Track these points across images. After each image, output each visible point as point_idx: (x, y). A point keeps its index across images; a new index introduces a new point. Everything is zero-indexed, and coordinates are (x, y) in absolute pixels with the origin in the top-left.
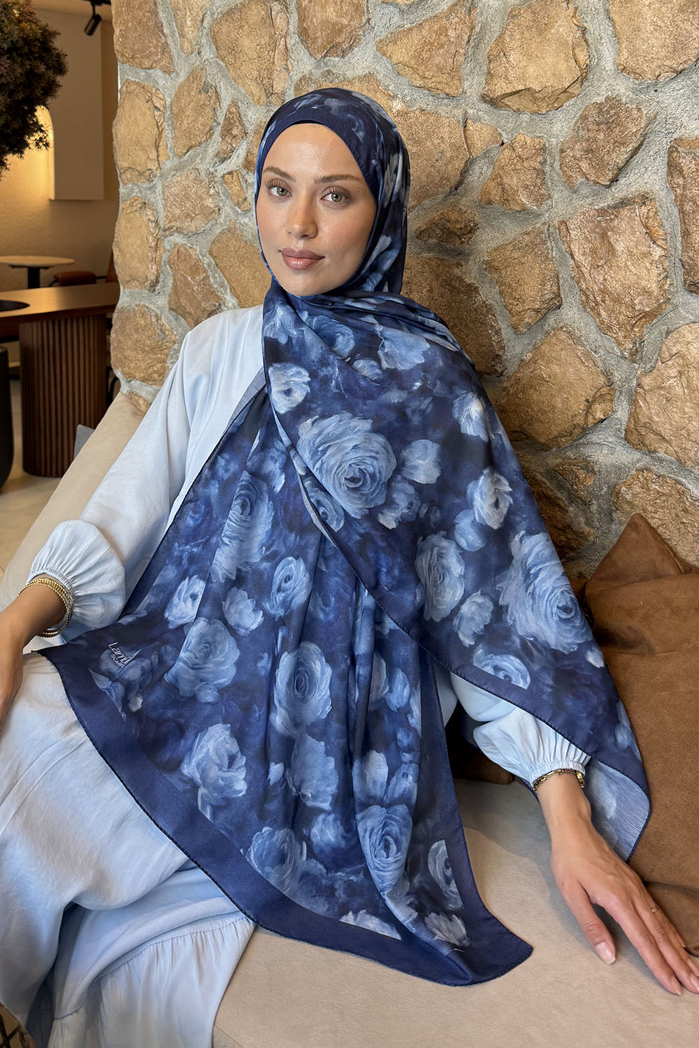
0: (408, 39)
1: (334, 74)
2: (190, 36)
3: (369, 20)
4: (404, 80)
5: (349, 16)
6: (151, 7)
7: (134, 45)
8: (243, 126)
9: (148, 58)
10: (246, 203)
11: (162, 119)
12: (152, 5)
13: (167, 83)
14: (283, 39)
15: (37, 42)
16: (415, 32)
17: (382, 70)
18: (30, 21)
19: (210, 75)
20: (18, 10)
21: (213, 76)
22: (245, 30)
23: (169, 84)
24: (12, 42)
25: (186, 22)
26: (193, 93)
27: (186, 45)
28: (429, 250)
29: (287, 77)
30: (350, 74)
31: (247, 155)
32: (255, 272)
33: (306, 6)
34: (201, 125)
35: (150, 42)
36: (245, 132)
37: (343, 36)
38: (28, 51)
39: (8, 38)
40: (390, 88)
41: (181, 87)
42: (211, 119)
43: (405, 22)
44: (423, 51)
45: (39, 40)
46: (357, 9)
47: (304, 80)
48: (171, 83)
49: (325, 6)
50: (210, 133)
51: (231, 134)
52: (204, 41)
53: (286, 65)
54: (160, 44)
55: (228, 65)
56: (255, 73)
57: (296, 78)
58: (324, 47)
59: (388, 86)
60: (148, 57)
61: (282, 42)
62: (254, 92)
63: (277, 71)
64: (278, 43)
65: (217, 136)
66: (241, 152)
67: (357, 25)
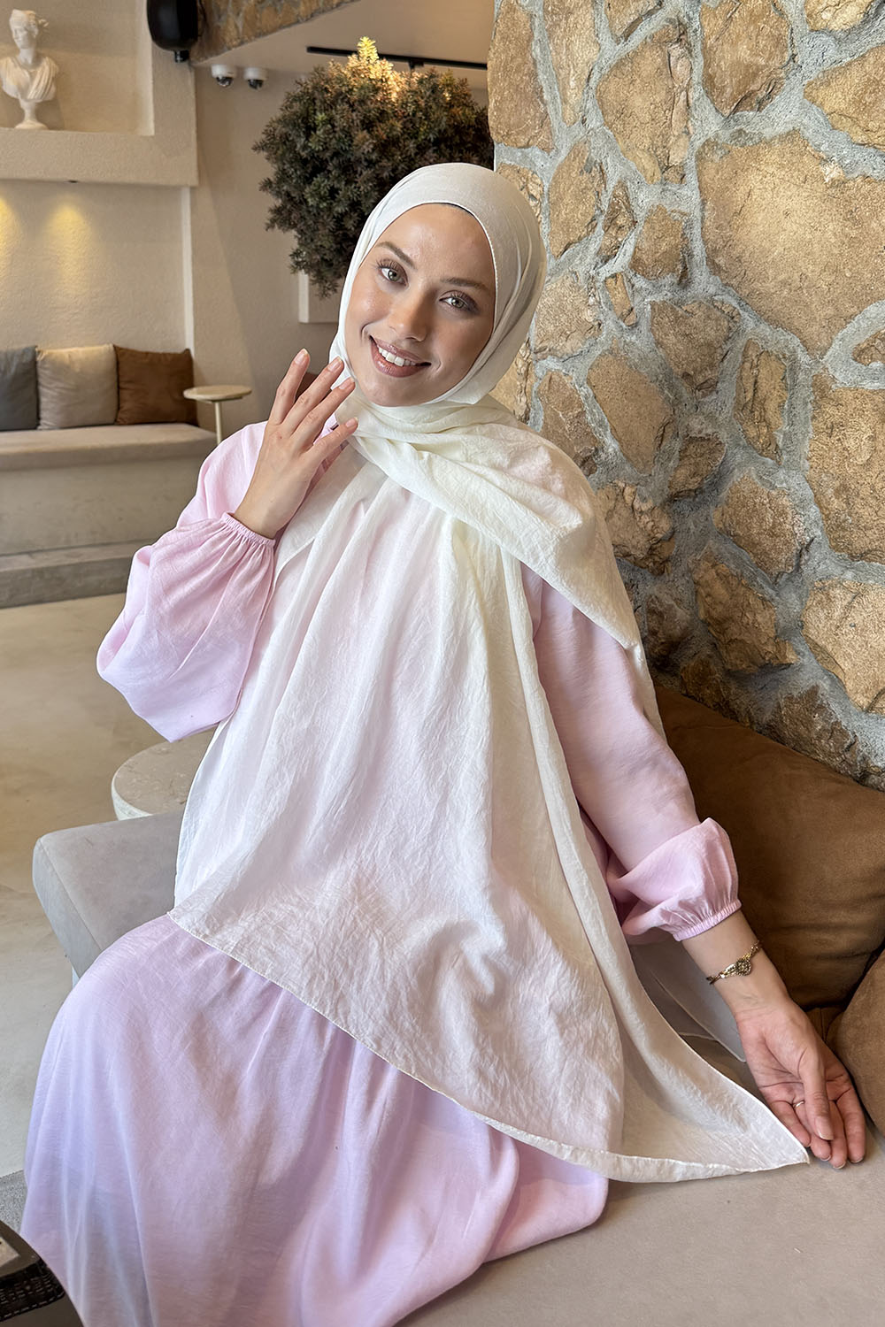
0: (846, 77)
1: (746, 135)
2: (572, 100)
3: (793, 56)
4: (840, 136)
5: (768, 52)
6: (529, 69)
7: (509, 118)
8: (631, 212)
9: (524, 134)
10: (632, 317)
11: (539, 210)
12: (531, 65)
13: (546, 163)
14: (684, 93)
15: (471, 130)
16: (854, 68)
17: (811, 125)
18: (465, 105)
19: (594, 148)
20: (451, 92)
21: (598, 150)
22: (636, 85)
23: (548, 165)
24: (440, 131)
25: (568, 83)
26: (573, 174)
27: (569, 112)
28: (874, 378)
29: (688, 143)
30: (768, 133)
31: (635, 252)
32: (640, 408)
33: (712, 46)
34: (581, 214)
35: (527, 113)
36: (633, 221)
37: (759, 81)
38: (458, 141)
39: (435, 127)
40: (822, 148)
41: (560, 167)
42: (594, 206)
43: (844, 55)
44: (865, 93)
45: (472, 126)
46: (778, 42)
47: (708, 145)
48: (551, 163)
49: (736, 44)
50: (592, 224)
51: (616, 224)
52: (589, 105)
53: (686, 127)
54: (538, 114)
55: (617, 135)
56: (647, 142)
57: (698, 144)
58: (734, 99)
59: (819, 145)
60: (524, 132)
61: (683, 97)
62: (646, 167)
63: (674, 136)
64: (677, 99)
65: (599, 229)
66: (629, 248)
67: (777, 65)
